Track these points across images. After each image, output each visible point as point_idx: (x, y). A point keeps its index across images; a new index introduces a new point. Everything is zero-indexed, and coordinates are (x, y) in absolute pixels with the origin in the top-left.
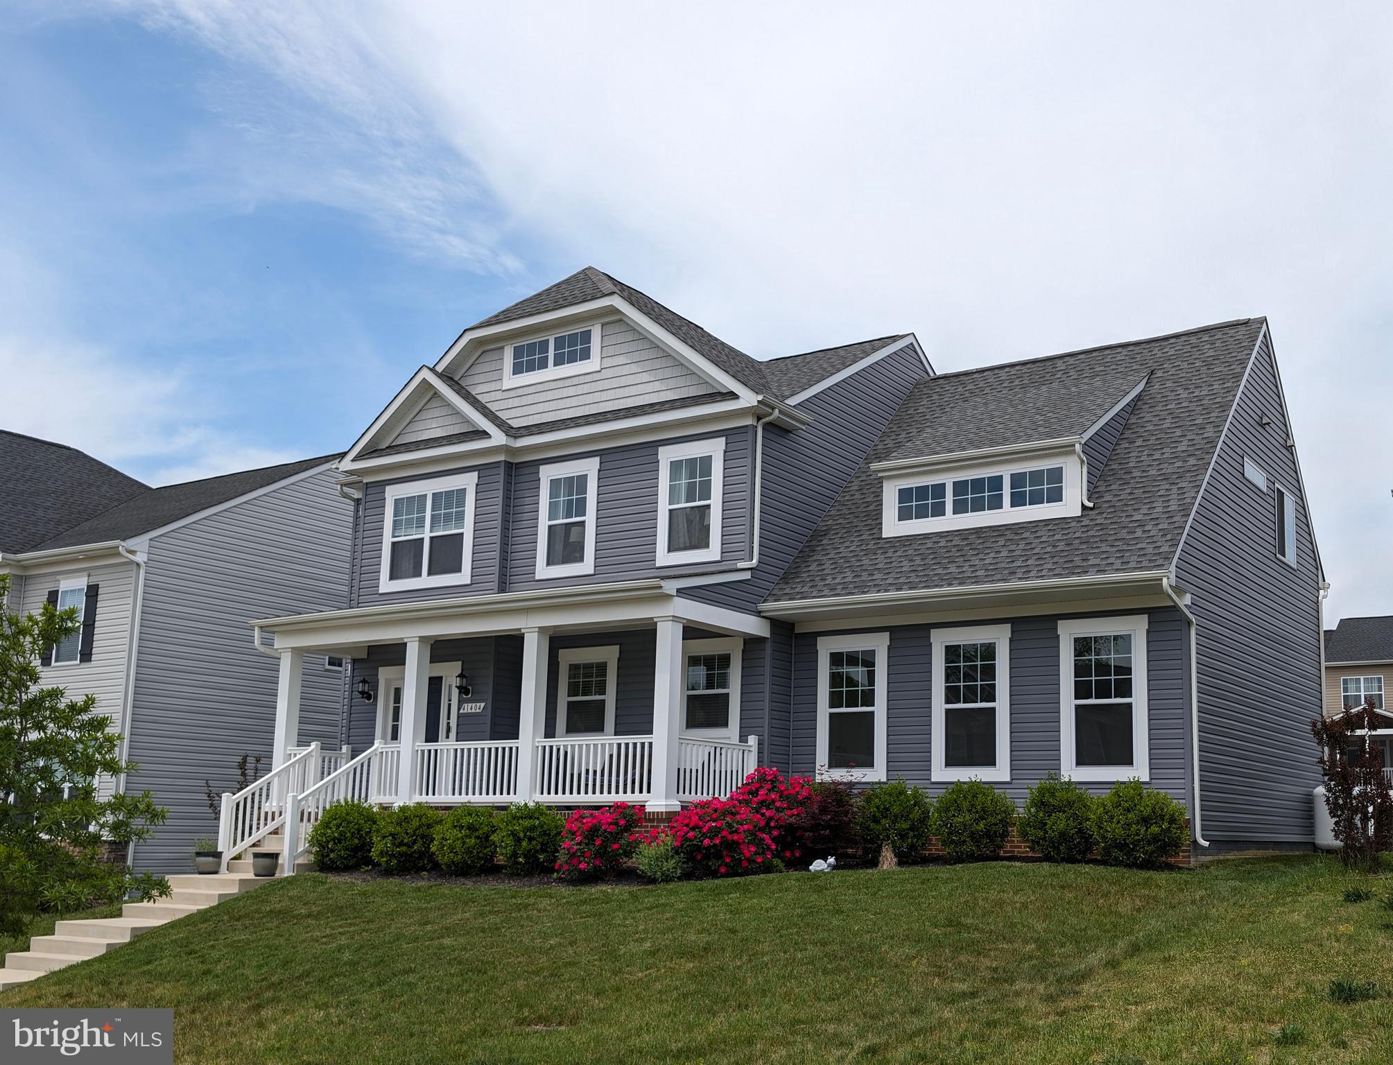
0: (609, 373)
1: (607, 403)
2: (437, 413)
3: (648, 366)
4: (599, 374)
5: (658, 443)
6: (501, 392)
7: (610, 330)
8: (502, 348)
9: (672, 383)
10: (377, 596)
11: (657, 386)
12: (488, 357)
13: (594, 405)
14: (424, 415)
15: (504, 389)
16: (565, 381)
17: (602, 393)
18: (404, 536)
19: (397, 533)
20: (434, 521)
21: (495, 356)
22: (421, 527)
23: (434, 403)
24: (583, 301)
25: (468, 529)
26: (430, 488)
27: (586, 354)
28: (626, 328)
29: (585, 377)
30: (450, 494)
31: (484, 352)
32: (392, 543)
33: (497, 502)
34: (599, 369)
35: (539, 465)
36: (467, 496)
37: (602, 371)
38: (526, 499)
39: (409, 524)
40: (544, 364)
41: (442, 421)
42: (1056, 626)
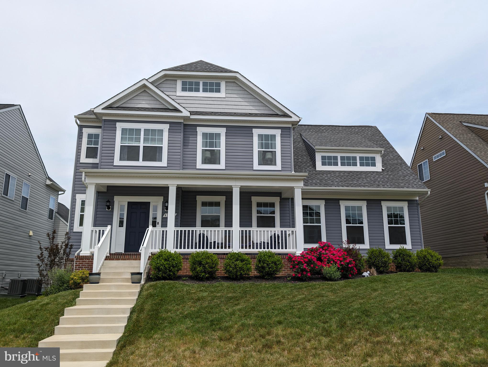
0: (227, 99)
1: (228, 109)
2: (145, 98)
3: (247, 100)
4: (225, 99)
5: (252, 127)
6: (175, 96)
7: (229, 84)
8: (176, 80)
9: (257, 108)
10: (113, 166)
11: (251, 108)
12: (168, 82)
13: (222, 109)
14: (138, 98)
15: (177, 95)
16: (208, 98)
17: (226, 106)
18: (128, 144)
19: (124, 142)
20: (145, 140)
21: (172, 82)
22: (138, 141)
23: (144, 94)
24: (222, 72)
25: (165, 145)
26: (143, 127)
27: (218, 91)
28: (236, 85)
29: (218, 98)
30: (154, 131)
31: (166, 80)
32: (121, 146)
33: (180, 137)
34: (225, 97)
35: (197, 127)
36: (164, 133)
37: (226, 98)
38: (190, 138)
39: (131, 139)
40: (197, 90)
41: (148, 102)
42: (381, 203)
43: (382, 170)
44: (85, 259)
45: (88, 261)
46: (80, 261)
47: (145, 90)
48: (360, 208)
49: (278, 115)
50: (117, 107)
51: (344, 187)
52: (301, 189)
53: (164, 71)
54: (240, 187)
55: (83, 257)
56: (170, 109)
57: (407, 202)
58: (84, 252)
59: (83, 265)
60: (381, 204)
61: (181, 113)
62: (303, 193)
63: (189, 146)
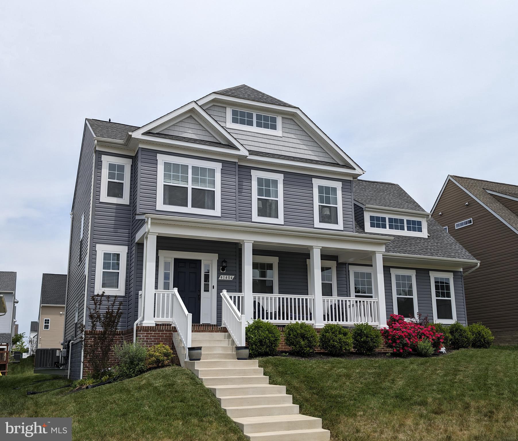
0: (283, 139)
1: (286, 152)
2: (192, 126)
5: (312, 176)
7: (286, 121)
8: (226, 108)
10: (155, 211)
11: (310, 153)
12: (216, 109)
13: (278, 151)
14: (183, 124)
16: (263, 135)
17: (283, 147)
18: (172, 183)
19: (166, 181)
20: (194, 180)
21: (221, 109)
22: (184, 181)
23: (189, 121)
24: (279, 105)
25: (218, 190)
26: (191, 163)
27: (274, 127)
28: (294, 123)
29: (274, 137)
30: (203, 169)
31: (214, 105)
32: (164, 185)
33: (234, 180)
34: (281, 136)
35: (251, 169)
36: (216, 173)
37: (283, 137)
38: (244, 183)
39: (176, 178)
40: (250, 124)
41: (195, 131)
42: (429, 272)
43: (428, 236)
44: (151, 331)
45: (154, 334)
46: (144, 334)
47: (191, 116)
48: (409, 278)
49: (338, 164)
50: (157, 134)
51: (401, 253)
52: (382, 254)
53: (214, 94)
54: (321, 248)
55: (148, 329)
56: (222, 144)
57: (453, 273)
58: (147, 321)
59: (148, 339)
60: (429, 274)
61: (239, 151)
62: (385, 260)
63: (243, 193)
